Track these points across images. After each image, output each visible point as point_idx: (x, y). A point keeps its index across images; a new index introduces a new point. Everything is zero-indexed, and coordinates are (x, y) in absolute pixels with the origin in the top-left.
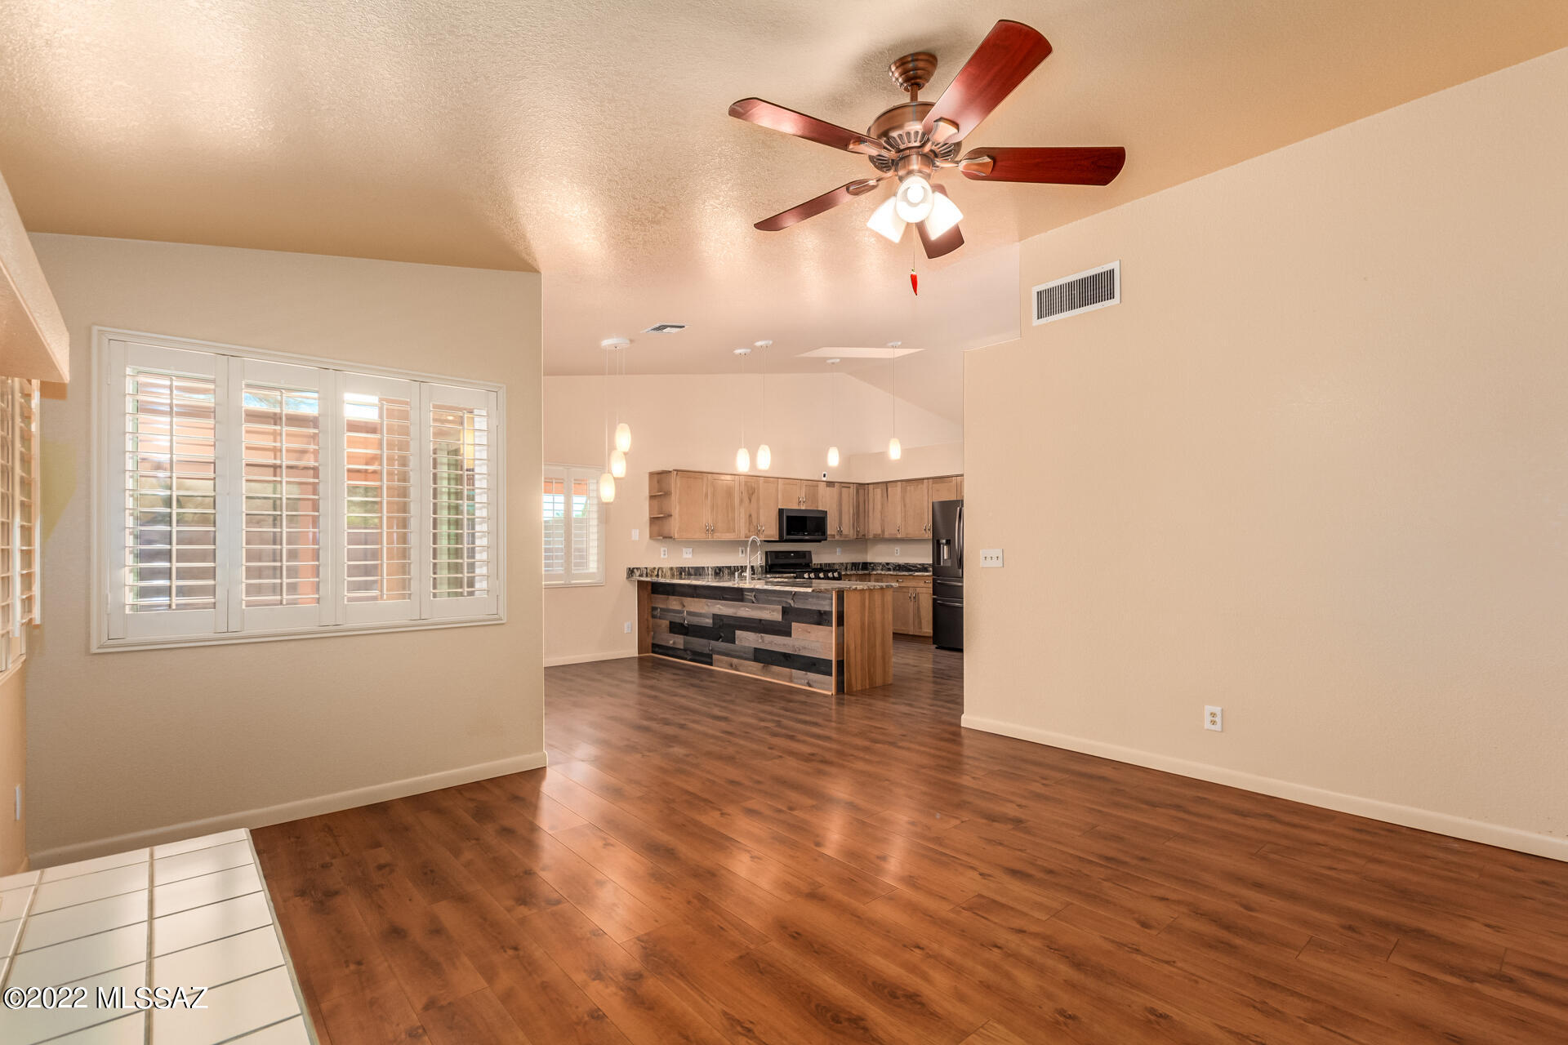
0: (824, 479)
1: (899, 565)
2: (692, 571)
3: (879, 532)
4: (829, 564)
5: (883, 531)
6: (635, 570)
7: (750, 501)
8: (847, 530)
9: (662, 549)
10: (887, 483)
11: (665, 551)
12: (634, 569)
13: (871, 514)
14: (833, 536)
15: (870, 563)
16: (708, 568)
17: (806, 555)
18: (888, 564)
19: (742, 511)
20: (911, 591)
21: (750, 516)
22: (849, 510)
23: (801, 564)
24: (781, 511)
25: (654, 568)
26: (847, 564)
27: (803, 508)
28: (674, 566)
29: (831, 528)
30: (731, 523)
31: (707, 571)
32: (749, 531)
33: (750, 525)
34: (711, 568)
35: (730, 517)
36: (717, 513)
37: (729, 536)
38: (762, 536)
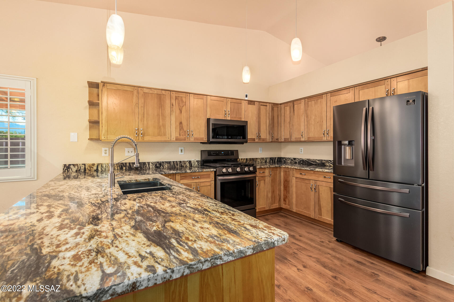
0: (246, 99)
1: (303, 160)
3: (288, 137)
4: (253, 159)
5: (291, 136)
6: (72, 166)
7: (181, 112)
8: (264, 135)
9: (103, 149)
10: (293, 102)
11: (106, 150)
12: (70, 165)
13: (283, 125)
14: (254, 139)
15: (283, 158)
16: (149, 163)
17: (234, 153)
18: (295, 159)
19: (173, 118)
20: (312, 183)
21: (181, 123)
22: (266, 122)
23: (231, 159)
24: (208, 120)
25: (93, 165)
26: (266, 158)
27: (229, 118)
28: (116, 162)
29: (251, 133)
30: (162, 128)
31: (148, 166)
32: (180, 135)
33: (180, 130)
34: (152, 163)
35: (161, 124)
36: (147, 119)
37: (159, 138)
38: (193, 138)
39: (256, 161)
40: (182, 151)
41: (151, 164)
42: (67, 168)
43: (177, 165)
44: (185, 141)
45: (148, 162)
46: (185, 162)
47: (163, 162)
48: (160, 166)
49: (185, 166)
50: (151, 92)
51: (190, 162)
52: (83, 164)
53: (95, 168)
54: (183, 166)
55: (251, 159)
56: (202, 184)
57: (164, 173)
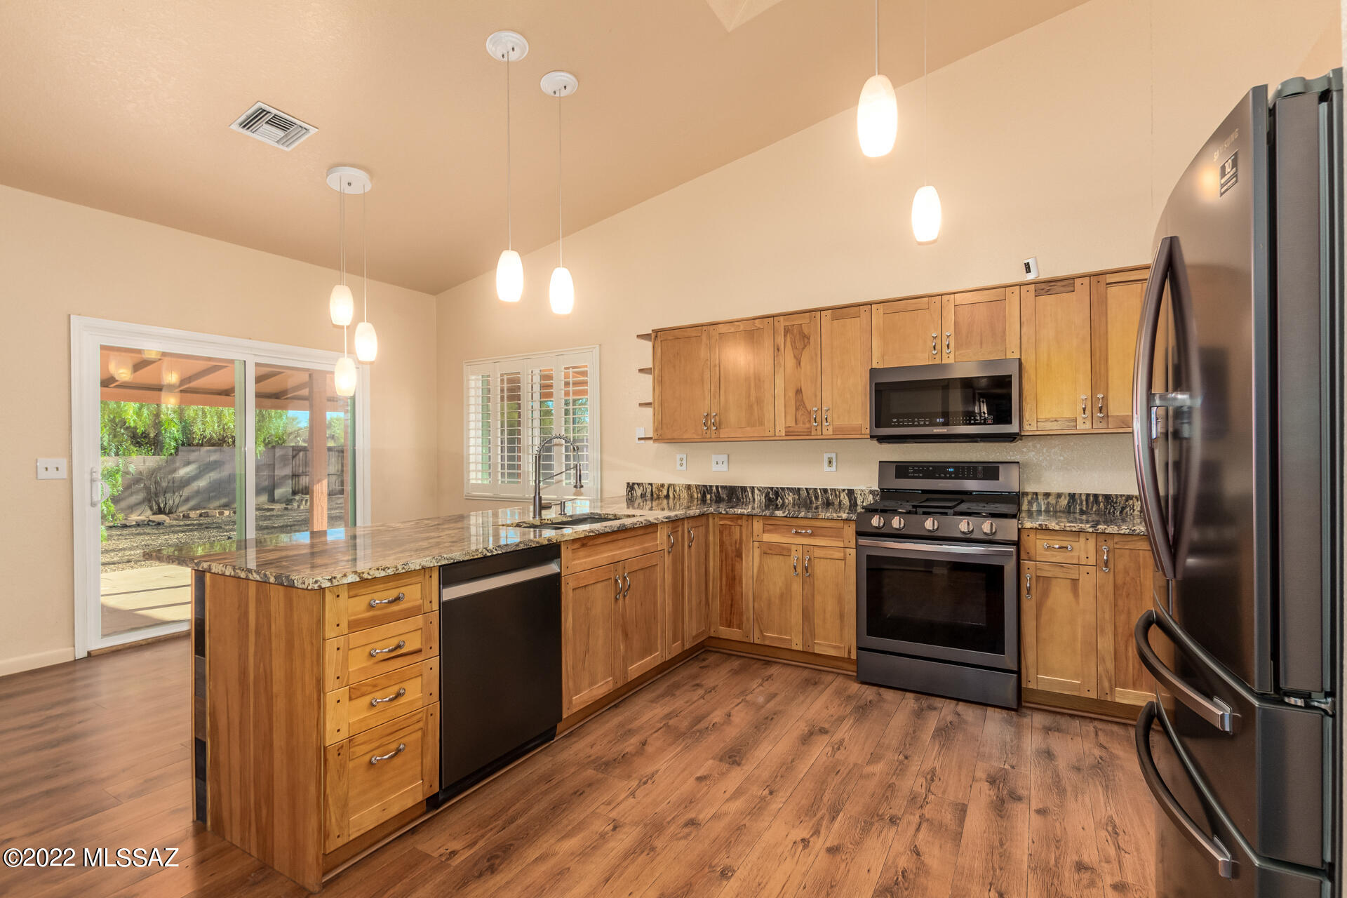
0: (1031, 277)
2: (724, 495)
4: (1107, 497)
6: (636, 486)
7: (799, 363)
9: (678, 457)
11: (681, 459)
12: (634, 484)
16: (753, 489)
19: (780, 382)
21: (799, 391)
24: (877, 376)
25: (663, 485)
27: (950, 359)
28: (693, 483)
30: (755, 407)
31: (750, 495)
32: (796, 422)
33: (797, 409)
34: (759, 490)
35: (753, 399)
36: (725, 392)
37: (750, 432)
38: (830, 429)
39: (1123, 508)
40: (830, 462)
41: (756, 491)
42: (631, 487)
43: (817, 498)
44: (807, 437)
45: (750, 487)
46: (837, 493)
47: (783, 489)
48: (777, 499)
49: (836, 503)
50: (732, 330)
51: (851, 493)
52: (649, 484)
53: (665, 492)
54: (831, 502)
55: (1096, 496)
56: (818, 553)
57: (725, 512)
